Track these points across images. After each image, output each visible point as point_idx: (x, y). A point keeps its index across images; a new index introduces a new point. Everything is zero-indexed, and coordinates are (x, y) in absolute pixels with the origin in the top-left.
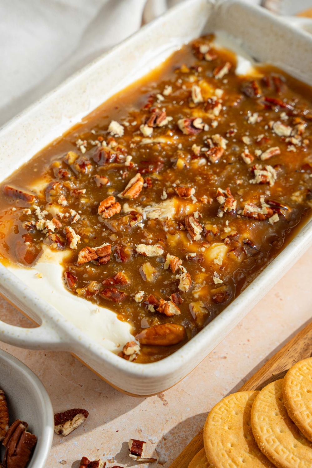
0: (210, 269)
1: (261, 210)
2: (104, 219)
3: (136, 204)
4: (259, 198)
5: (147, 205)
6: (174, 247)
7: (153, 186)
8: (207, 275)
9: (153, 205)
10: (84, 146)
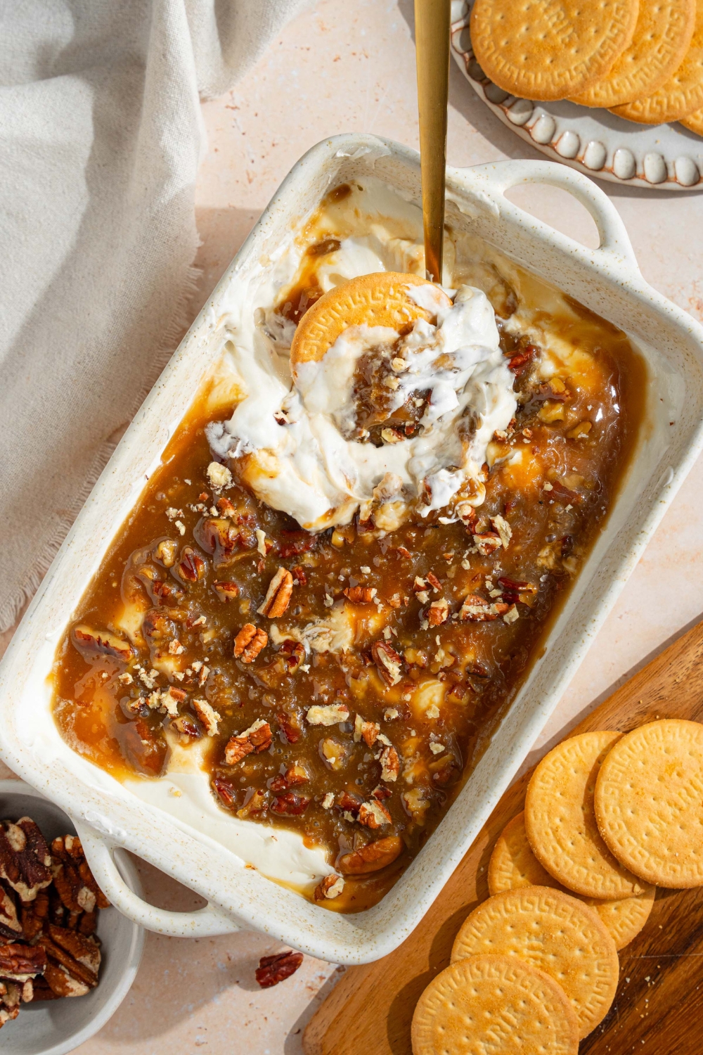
0: (424, 727)
1: (489, 608)
2: (246, 665)
3: (288, 623)
4: (484, 580)
5: (307, 622)
6: (363, 700)
7: (308, 582)
8: (420, 741)
9: (316, 621)
10: (181, 520)
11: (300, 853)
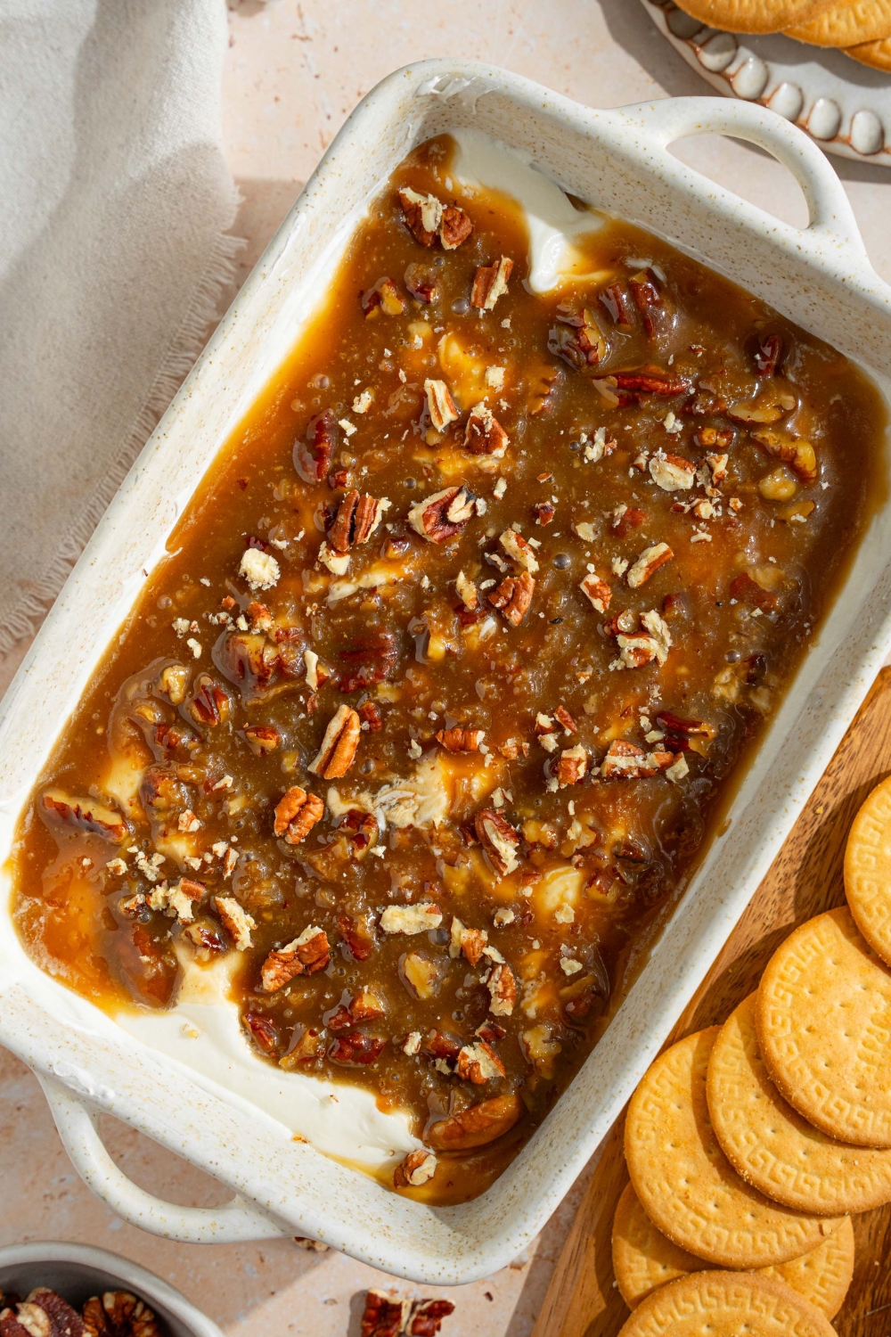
0: (552, 937)
1: (644, 759)
2: (293, 846)
3: (354, 785)
5: (382, 784)
6: (463, 897)
7: (384, 726)
8: (546, 956)
9: (395, 781)
10: (195, 636)
11: (371, 1120)
